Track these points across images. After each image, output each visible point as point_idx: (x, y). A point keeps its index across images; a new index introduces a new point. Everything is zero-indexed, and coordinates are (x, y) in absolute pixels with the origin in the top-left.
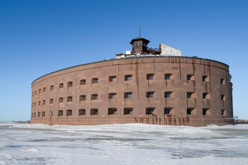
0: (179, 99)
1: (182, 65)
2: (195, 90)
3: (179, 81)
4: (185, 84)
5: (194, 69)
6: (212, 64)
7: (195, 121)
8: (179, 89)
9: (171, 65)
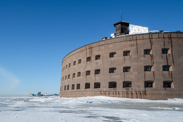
0: (136, 73)
1: (139, 42)
2: (153, 63)
3: (136, 57)
4: (142, 58)
5: (151, 43)
6: (173, 36)
7: (152, 94)
8: (136, 64)
9: (129, 43)
